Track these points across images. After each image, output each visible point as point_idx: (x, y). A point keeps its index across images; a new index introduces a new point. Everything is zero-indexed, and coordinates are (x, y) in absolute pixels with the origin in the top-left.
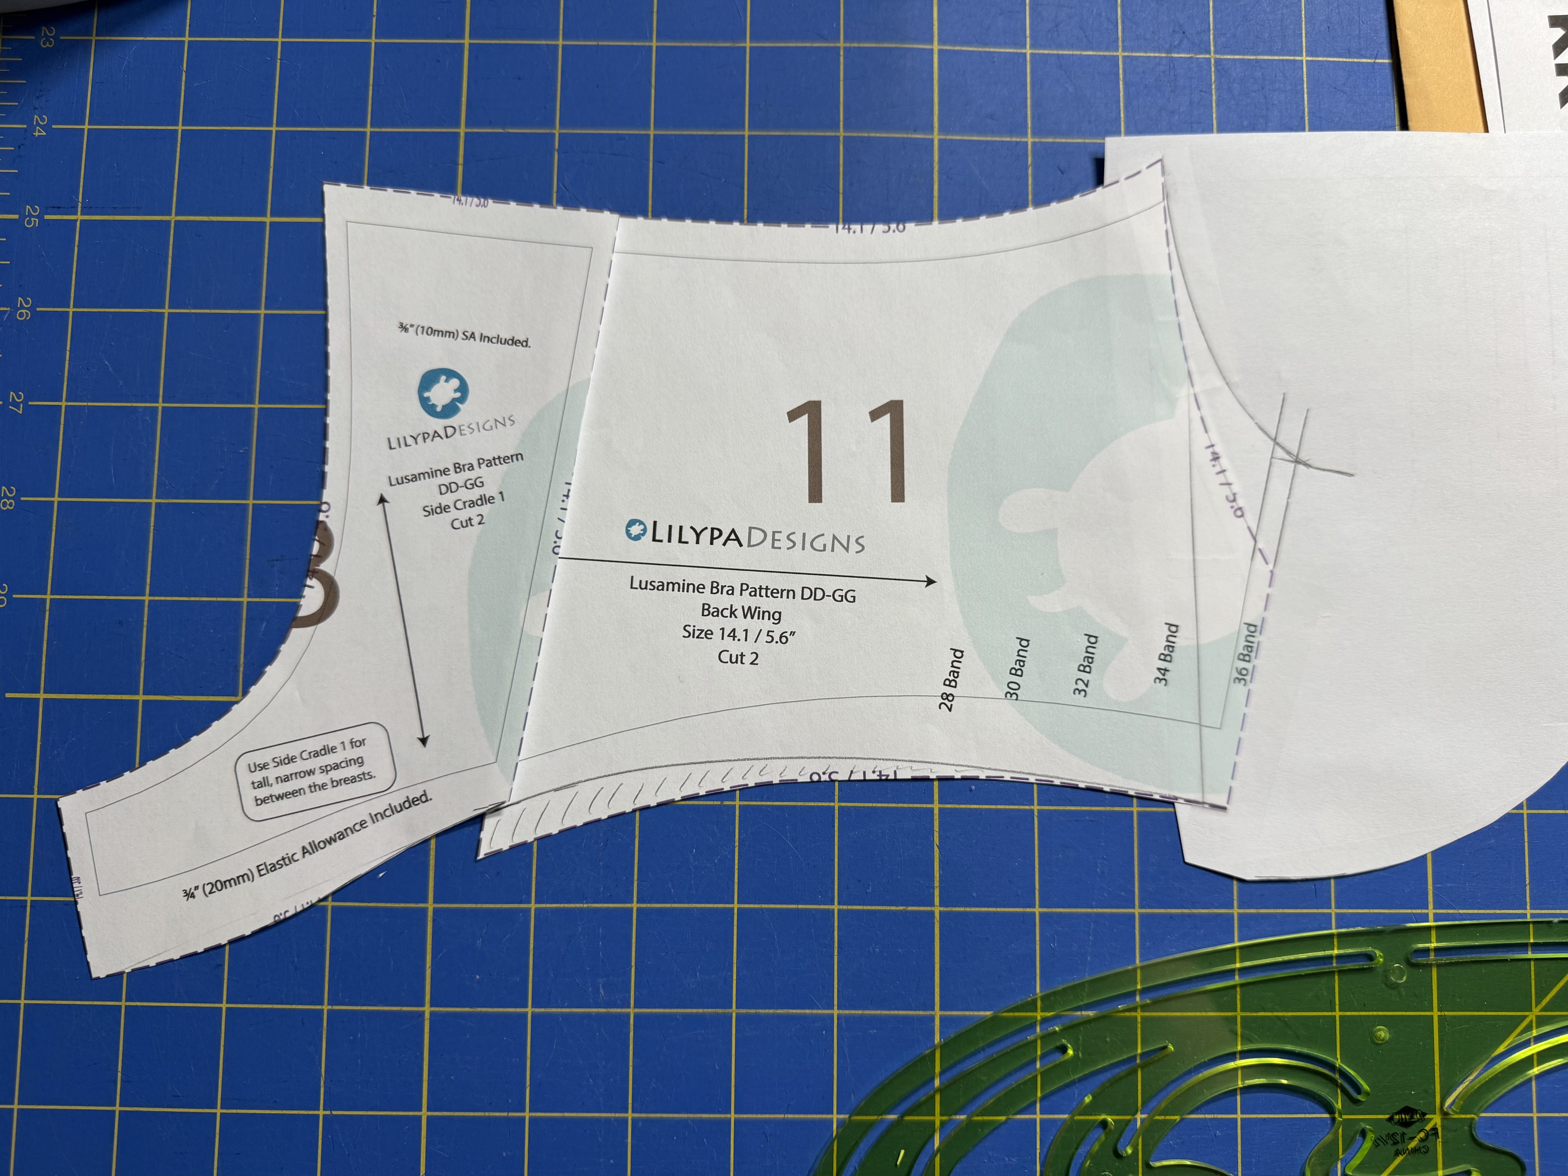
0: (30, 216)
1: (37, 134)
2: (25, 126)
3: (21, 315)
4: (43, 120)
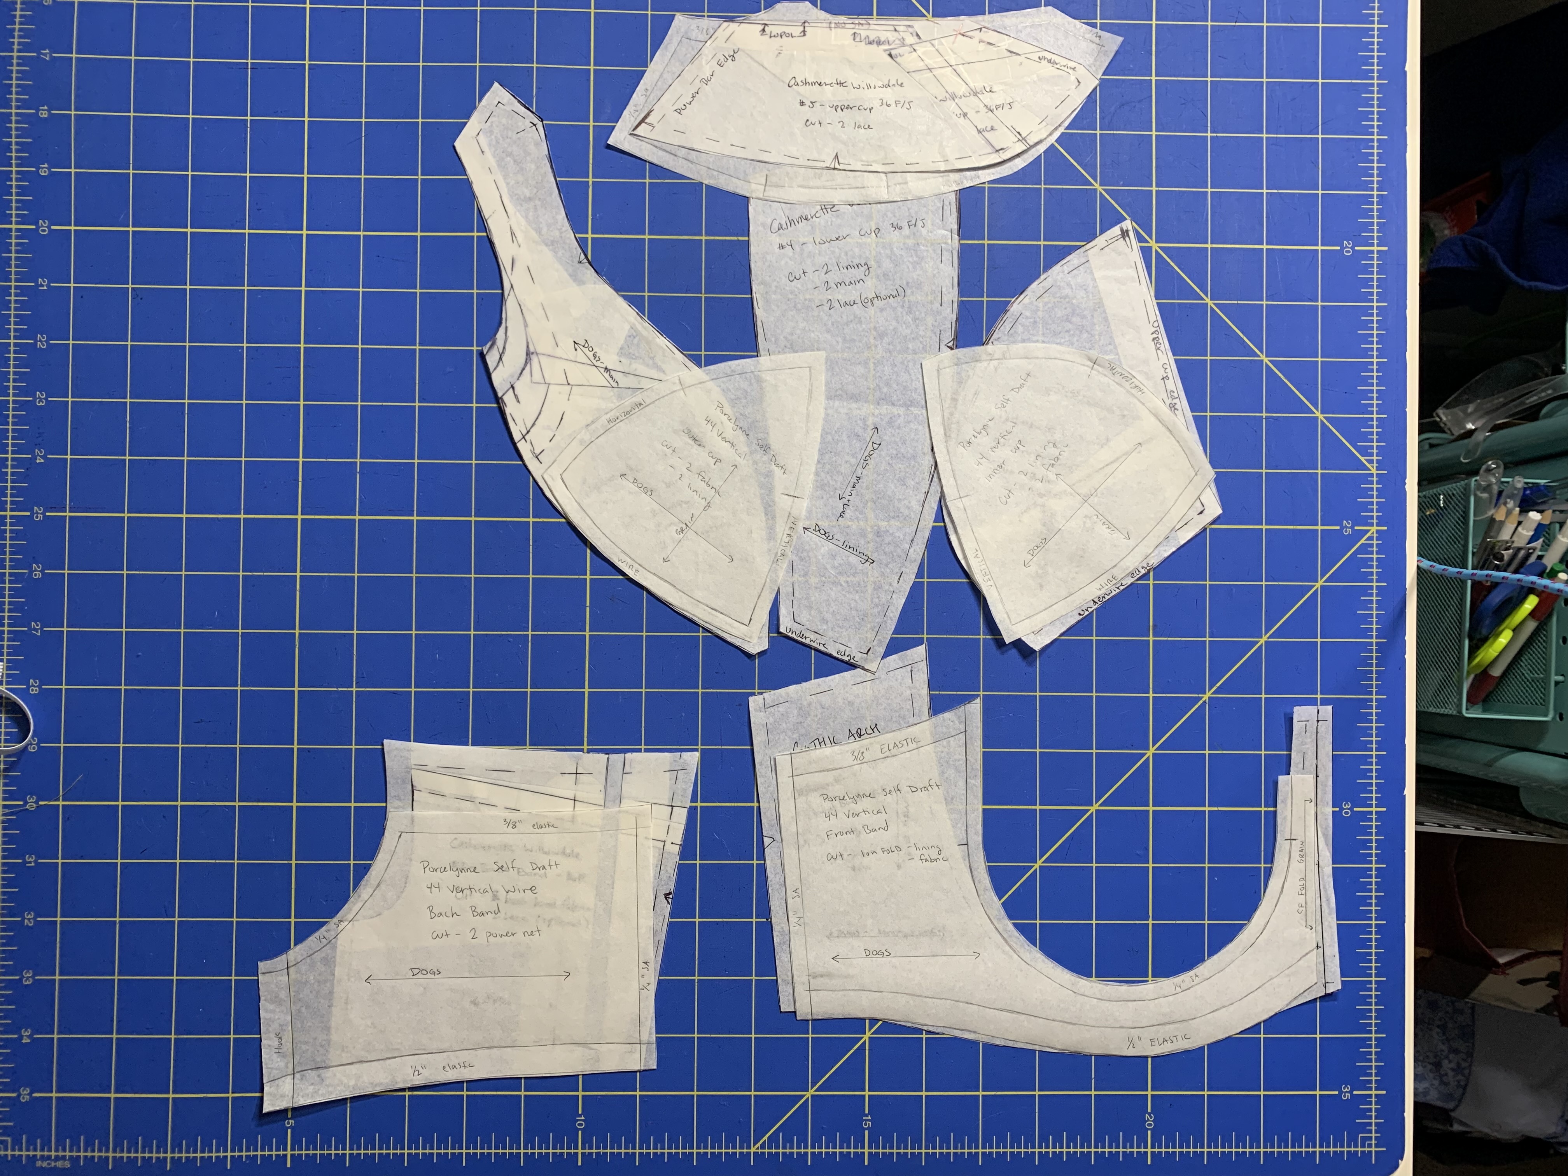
0: (37, 513)
1: (38, 461)
2: (30, 456)
3: (36, 575)
4: (41, 453)
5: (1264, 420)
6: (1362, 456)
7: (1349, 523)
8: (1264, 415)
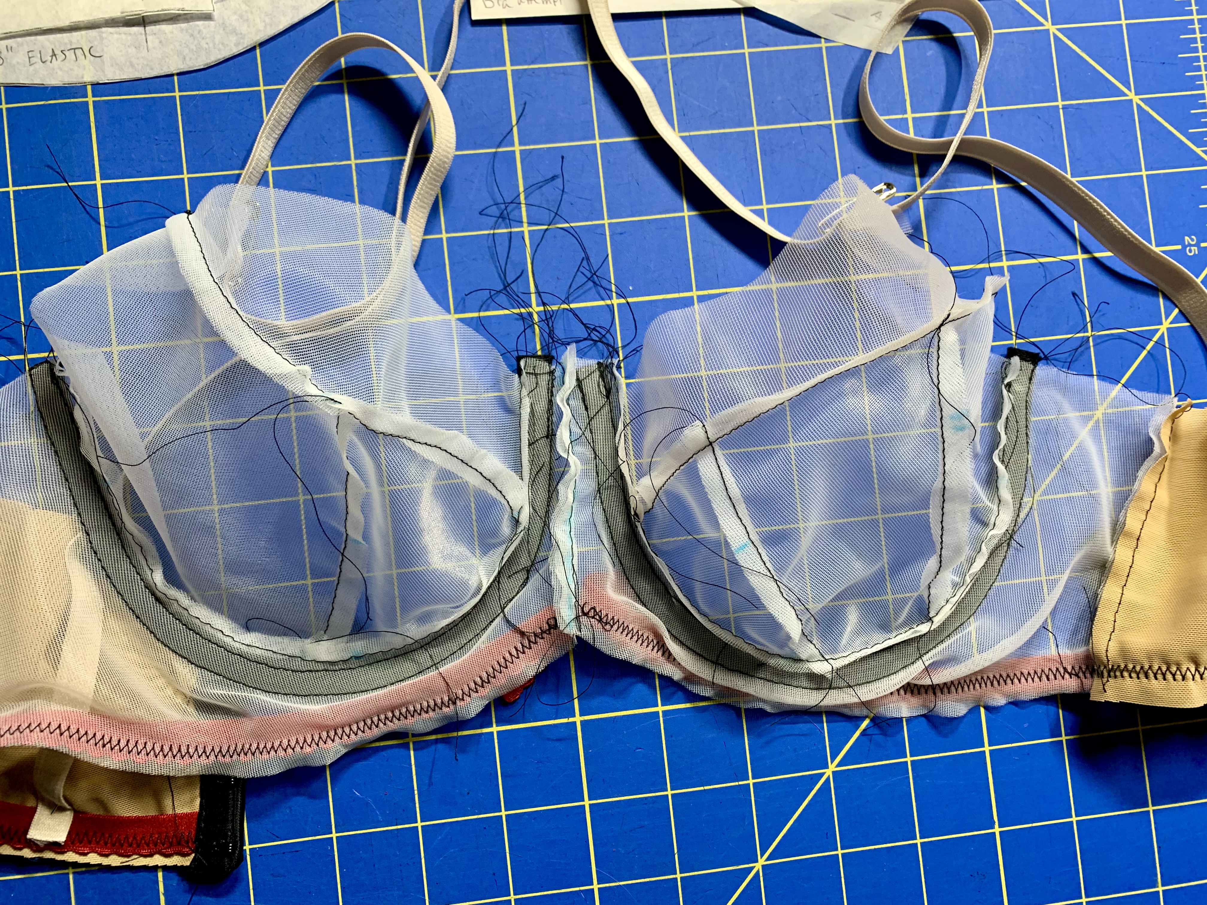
5: (1061, 111)
6: (1198, 147)
7: (1193, 240)
8: (1060, 103)
